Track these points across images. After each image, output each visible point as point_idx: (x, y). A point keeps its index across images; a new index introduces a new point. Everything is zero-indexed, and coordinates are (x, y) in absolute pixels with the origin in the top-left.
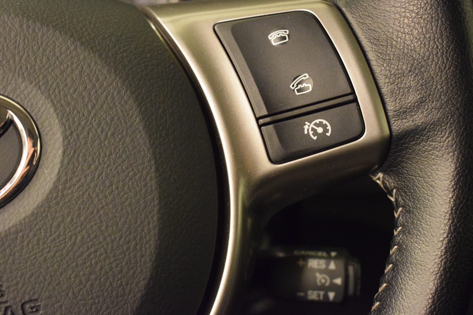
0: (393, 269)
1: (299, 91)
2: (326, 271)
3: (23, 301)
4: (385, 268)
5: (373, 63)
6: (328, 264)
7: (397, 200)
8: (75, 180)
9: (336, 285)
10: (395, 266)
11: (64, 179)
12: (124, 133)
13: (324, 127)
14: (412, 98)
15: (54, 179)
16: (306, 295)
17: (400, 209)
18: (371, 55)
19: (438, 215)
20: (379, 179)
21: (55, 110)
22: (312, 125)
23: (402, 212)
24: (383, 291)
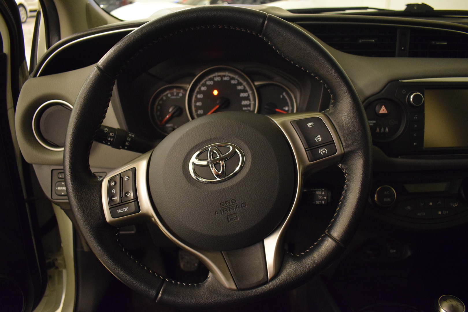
0: (345, 192)
1: (317, 140)
2: (321, 195)
3: (241, 203)
4: (342, 192)
5: (339, 132)
6: (322, 193)
7: (345, 172)
8: (255, 168)
9: (325, 199)
10: (346, 191)
11: (252, 168)
12: (269, 154)
13: (325, 151)
14: (350, 142)
15: (250, 168)
16: (315, 202)
17: (347, 174)
18: (338, 130)
19: (359, 175)
20: (340, 166)
21: (249, 148)
22: (321, 150)
23: (347, 175)
24: (342, 198)
